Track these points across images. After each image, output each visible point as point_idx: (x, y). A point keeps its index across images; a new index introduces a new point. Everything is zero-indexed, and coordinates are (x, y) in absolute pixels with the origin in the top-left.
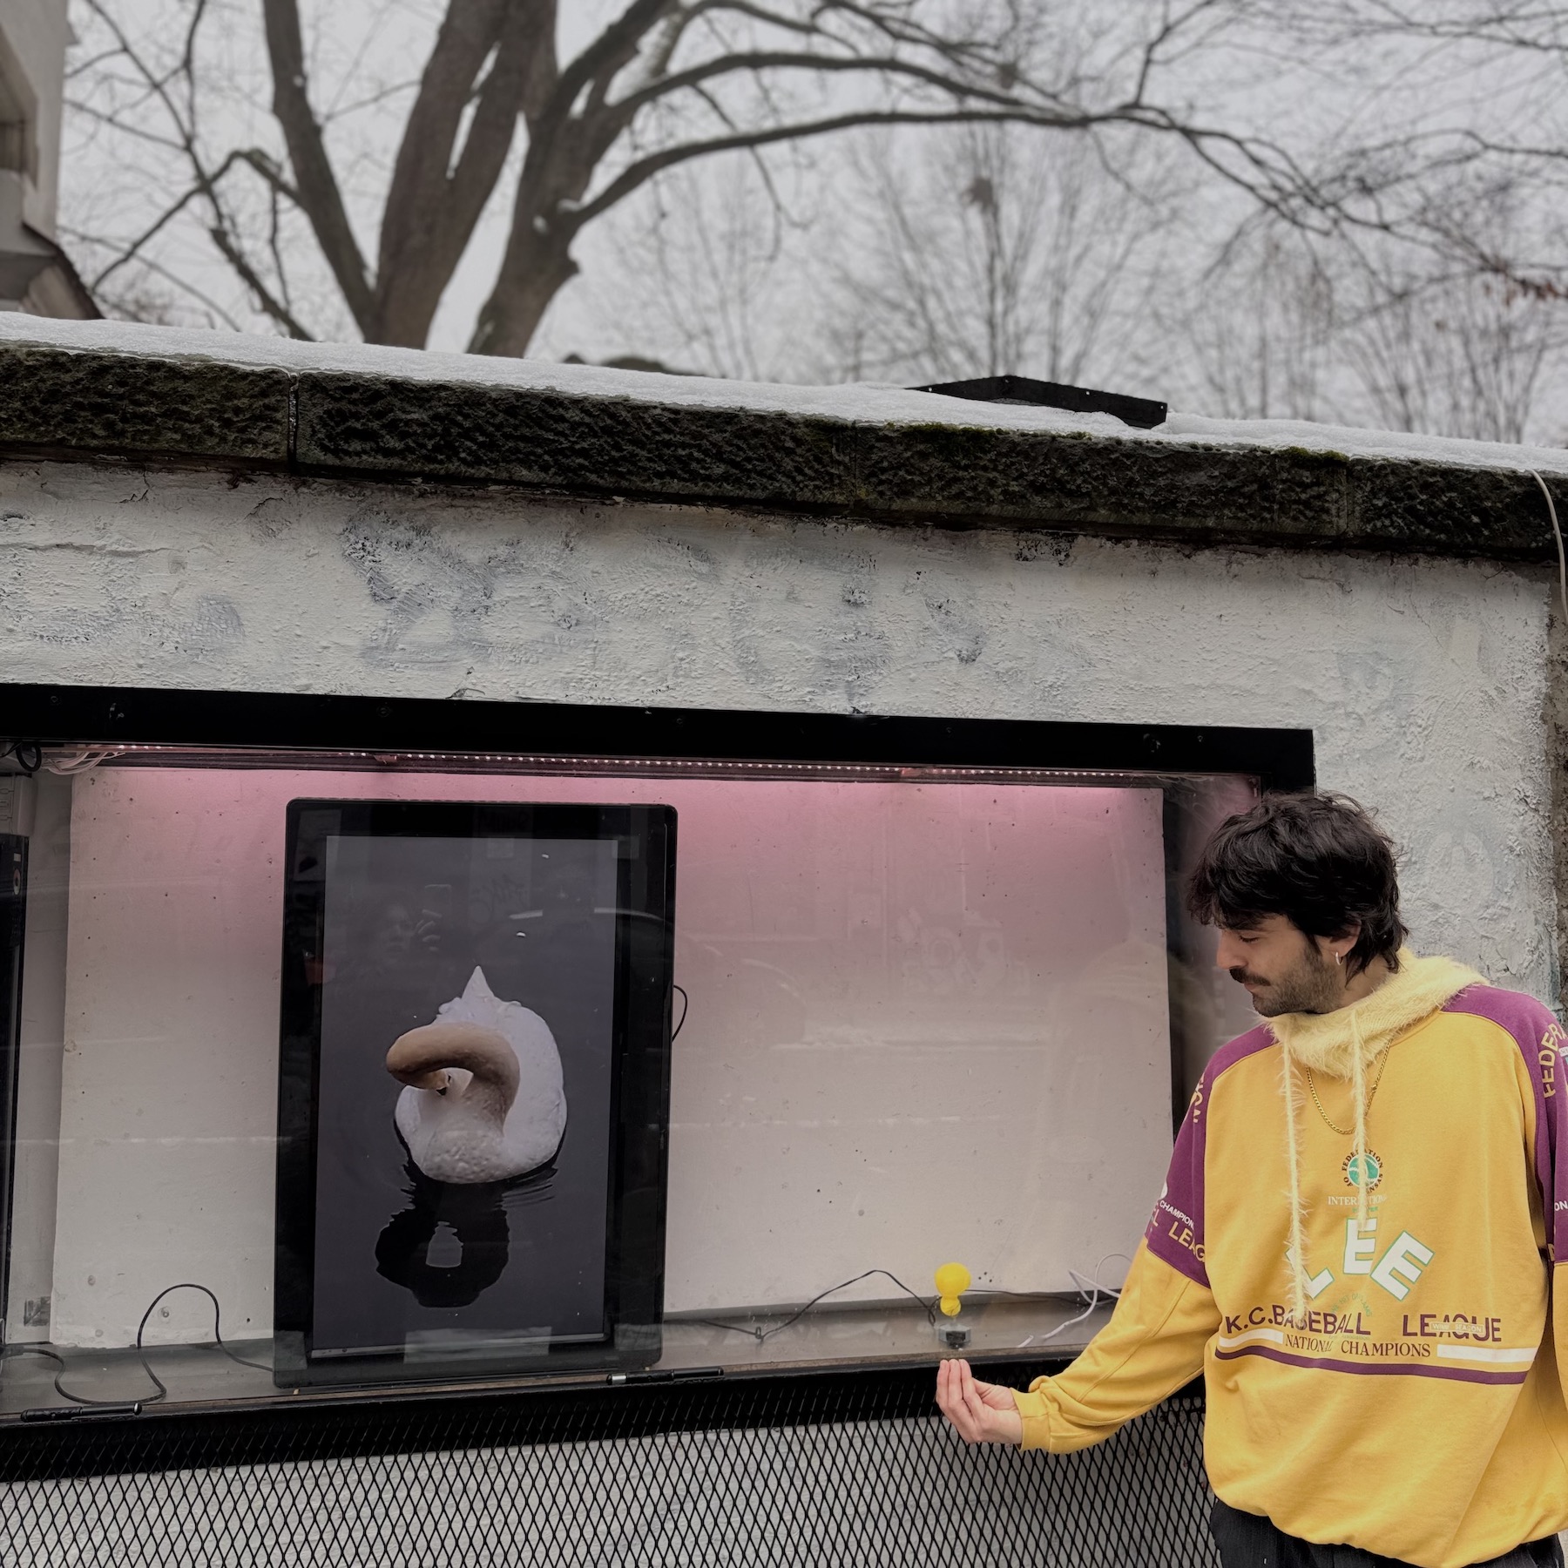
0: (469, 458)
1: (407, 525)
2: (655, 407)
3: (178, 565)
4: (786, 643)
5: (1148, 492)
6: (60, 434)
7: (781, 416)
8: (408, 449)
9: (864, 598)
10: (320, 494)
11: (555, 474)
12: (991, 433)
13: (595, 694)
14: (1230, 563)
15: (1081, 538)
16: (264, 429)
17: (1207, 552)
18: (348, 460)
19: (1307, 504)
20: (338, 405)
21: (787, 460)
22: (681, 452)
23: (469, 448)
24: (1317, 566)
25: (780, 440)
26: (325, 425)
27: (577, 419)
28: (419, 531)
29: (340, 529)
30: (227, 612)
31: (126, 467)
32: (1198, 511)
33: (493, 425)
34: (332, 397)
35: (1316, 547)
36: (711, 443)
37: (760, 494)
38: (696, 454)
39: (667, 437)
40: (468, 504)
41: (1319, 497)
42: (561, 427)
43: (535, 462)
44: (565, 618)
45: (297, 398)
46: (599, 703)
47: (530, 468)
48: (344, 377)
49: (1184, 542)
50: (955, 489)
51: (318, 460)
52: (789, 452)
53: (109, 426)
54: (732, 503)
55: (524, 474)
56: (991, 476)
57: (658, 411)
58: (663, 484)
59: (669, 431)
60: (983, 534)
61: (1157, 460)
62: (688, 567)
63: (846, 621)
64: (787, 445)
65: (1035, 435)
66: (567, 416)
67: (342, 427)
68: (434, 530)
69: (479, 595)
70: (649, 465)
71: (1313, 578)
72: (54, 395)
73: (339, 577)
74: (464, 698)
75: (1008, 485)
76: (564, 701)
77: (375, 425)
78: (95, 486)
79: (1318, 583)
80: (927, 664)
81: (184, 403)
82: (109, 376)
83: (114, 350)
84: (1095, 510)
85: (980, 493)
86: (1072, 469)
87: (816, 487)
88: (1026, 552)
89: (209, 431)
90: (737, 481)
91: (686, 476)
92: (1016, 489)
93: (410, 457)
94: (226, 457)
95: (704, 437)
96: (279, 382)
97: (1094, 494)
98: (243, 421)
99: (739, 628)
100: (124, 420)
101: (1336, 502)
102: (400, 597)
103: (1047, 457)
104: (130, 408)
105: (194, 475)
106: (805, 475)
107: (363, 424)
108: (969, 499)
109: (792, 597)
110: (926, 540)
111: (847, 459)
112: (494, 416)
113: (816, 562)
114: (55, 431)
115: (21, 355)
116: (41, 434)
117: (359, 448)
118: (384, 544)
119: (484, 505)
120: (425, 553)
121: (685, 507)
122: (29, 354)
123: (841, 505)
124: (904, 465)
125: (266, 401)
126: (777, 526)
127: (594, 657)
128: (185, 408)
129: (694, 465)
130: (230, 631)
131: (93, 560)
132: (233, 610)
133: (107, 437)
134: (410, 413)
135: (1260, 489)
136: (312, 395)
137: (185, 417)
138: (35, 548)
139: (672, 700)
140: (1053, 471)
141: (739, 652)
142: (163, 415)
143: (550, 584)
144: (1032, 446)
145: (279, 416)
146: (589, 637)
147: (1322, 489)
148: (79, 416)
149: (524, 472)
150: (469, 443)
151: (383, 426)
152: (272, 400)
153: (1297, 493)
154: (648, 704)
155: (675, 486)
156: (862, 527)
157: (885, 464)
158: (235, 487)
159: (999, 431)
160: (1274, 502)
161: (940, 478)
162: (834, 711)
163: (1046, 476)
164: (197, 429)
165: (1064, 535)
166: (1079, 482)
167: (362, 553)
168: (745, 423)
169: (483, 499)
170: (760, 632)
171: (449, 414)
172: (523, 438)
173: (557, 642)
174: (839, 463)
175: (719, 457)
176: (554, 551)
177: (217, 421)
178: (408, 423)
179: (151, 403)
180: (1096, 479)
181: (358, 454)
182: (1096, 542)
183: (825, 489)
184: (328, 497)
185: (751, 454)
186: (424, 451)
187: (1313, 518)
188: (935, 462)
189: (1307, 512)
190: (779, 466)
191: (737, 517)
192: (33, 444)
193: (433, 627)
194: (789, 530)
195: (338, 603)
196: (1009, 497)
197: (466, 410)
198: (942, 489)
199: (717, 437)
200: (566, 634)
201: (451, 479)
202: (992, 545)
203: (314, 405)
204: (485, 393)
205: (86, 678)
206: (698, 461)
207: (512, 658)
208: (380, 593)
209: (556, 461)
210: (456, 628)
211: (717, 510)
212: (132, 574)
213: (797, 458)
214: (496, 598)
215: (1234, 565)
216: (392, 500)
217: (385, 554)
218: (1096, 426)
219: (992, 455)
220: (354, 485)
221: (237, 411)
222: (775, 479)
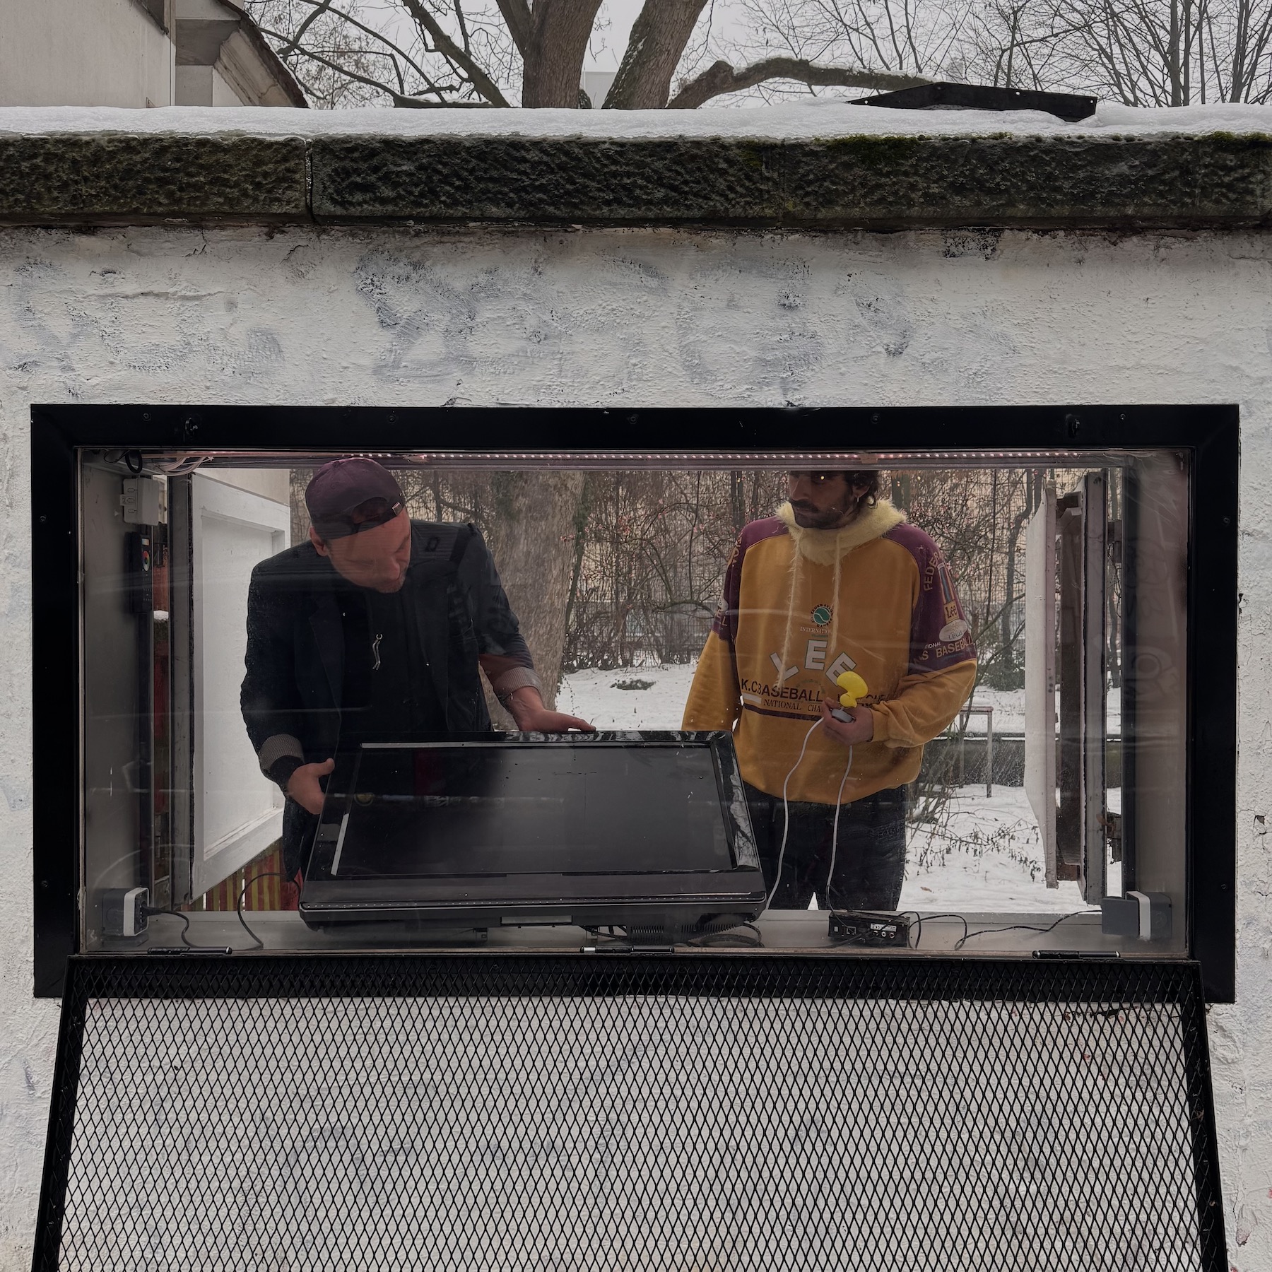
0: (448, 201)
1: (406, 261)
2: (604, 142)
3: (231, 305)
4: (725, 347)
5: (1067, 185)
6: (135, 205)
7: (716, 141)
8: (399, 197)
9: (798, 301)
10: (337, 240)
11: (519, 209)
12: (913, 141)
13: (561, 398)
14: (1157, 248)
15: (1007, 233)
16: (287, 188)
17: (1135, 239)
18: (352, 210)
19: (1230, 187)
20: (342, 164)
21: (721, 180)
22: (626, 181)
23: (448, 192)
24: (1247, 246)
25: (714, 163)
26: (333, 182)
27: (536, 158)
28: (416, 266)
29: (353, 269)
30: (269, 341)
31: (189, 227)
32: (1117, 201)
33: (467, 170)
34: (337, 157)
35: (1246, 228)
36: (653, 171)
37: (696, 213)
38: (639, 181)
39: (613, 168)
40: (453, 239)
41: (1243, 179)
42: (522, 167)
43: (502, 199)
44: (535, 334)
45: (311, 160)
46: (565, 405)
47: (498, 205)
48: (347, 140)
49: (1112, 230)
50: (876, 196)
51: (329, 211)
52: (723, 173)
53: (170, 195)
54: (675, 223)
55: (494, 211)
56: (911, 180)
57: (607, 146)
58: (611, 211)
59: (615, 162)
60: (912, 235)
61: (1076, 154)
62: (639, 283)
63: (781, 323)
64: (720, 166)
65: (956, 139)
66: (528, 157)
67: (347, 182)
68: (428, 264)
69: (464, 318)
70: (597, 194)
71: (1244, 257)
72: (129, 173)
73: (354, 309)
74: (455, 406)
75: (928, 187)
76: (536, 405)
77: (373, 178)
78: (167, 244)
79: (1249, 262)
80: (855, 359)
81: (225, 172)
82: (168, 155)
83: (172, 132)
84: (1014, 206)
85: (901, 197)
86: (992, 169)
87: (747, 203)
88: (953, 249)
89: (245, 194)
90: (676, 203)
91: (631, 202)
92: (936, 191)
93: (401, 204)
94: (259, 214)
95: (647, 165)
96: (296, 148)
97: (1013, 191)
98: (270, 183)
99: (684, 335)
100: (181, 189)
101: (1261, 182)
102: (402, 323)
103: (967, 160)
104: (185, 180)
105: (241, 230)
106: (736, 192)
107: (363, 178)
108: (891, 203)
109: (732, 305)
110: (856, 243)
111: (775, 175)
112: (468, 162)
113: (754, 272)
114: (131, 202)
115: (103, 143)
116: (121, 206)
117: (361, 199)
118: (389, 278)
119: (467, 240)
120: (421, 284)
121: (635, 229)
122: (110, 141)
123: (771, 218)
124: (829, 176)
125: (287, 165)
126: (719, 241)
127: (560, 366)
128: (226, 176)
129: (638, 191)
130: (274, 357)
131: (169, 304)
132: (274, 340)
133: (170, 204)
134: (400, 165)
135: (1181, 175)
136: (323, 157)
137: (225, 183)
138: (126, 297)
139: (625, 400)
140: (973, 171)
141: (684, 356)
142: (211, 183)
143: (523, 306)
144: (952, 149)
145: (297, 176)
146: (555, 349)
147: (1247, 171)
148: (148, 189)
149: (494, 209)
150: (447, 188)
151: (379, 179)
152: (291, 164)
153: (1220, 177)
154: (606, 405)
155: (622, 212)
156: (797, 236)
157: (811, 177)
158: (272, 238)
159: (921, 138)
160: (1195, 187)
161: (863, 185)
162: (770, 405)
163: (965, 176)
164: (236, 192)
165: (990, 231)
166: (997, 180)
167: (371, 287)
168: (683, 150)
169: (465, 234)
170: (704, 338)
171: (430, 164)
172: (492, 180)
173: (529, 354)
174: (768, 179)
175: (660, 182)
176: (525, 276)
177: (251, 184)
178: (398, 174)
179: (200, 173)
180: (1015, 176)
181: (360, 204)
182: (1023, 235)
183: (755, 204)
184: (343, 242)
185: (687, 177)
186: (412, 198)
187: (1237, 200)
188: (858, 171)
189: (1231, 195)
190: (714, 186)
191: (683, 234)
192: (116, 214)
193: (429, 347)
194: (730, 244)
195: (354, 330)
196: (929, 199)
197: (445, 159)
198: (864, 196)
199: (658, 165)
200: (537, 347)
201: (434, 219)
202: (920, 244)
203: (325, 165)
204: (460, 143)
205: (168, 399)
206: (641, 188)
207: (492, 370)
208: (386, 320)
209: (521, 200)
210: (447, 346)
211: (662, 229)
212: (197, 313)
213: (730, 178)
214: (478, 320)
215: (1162, 250)
216: (393, 241)
217: (389, 287)
218: (1020, 125)
219: (913, 161)
220: (363, 230)
221: (265, 175)
222: (709, 199)
